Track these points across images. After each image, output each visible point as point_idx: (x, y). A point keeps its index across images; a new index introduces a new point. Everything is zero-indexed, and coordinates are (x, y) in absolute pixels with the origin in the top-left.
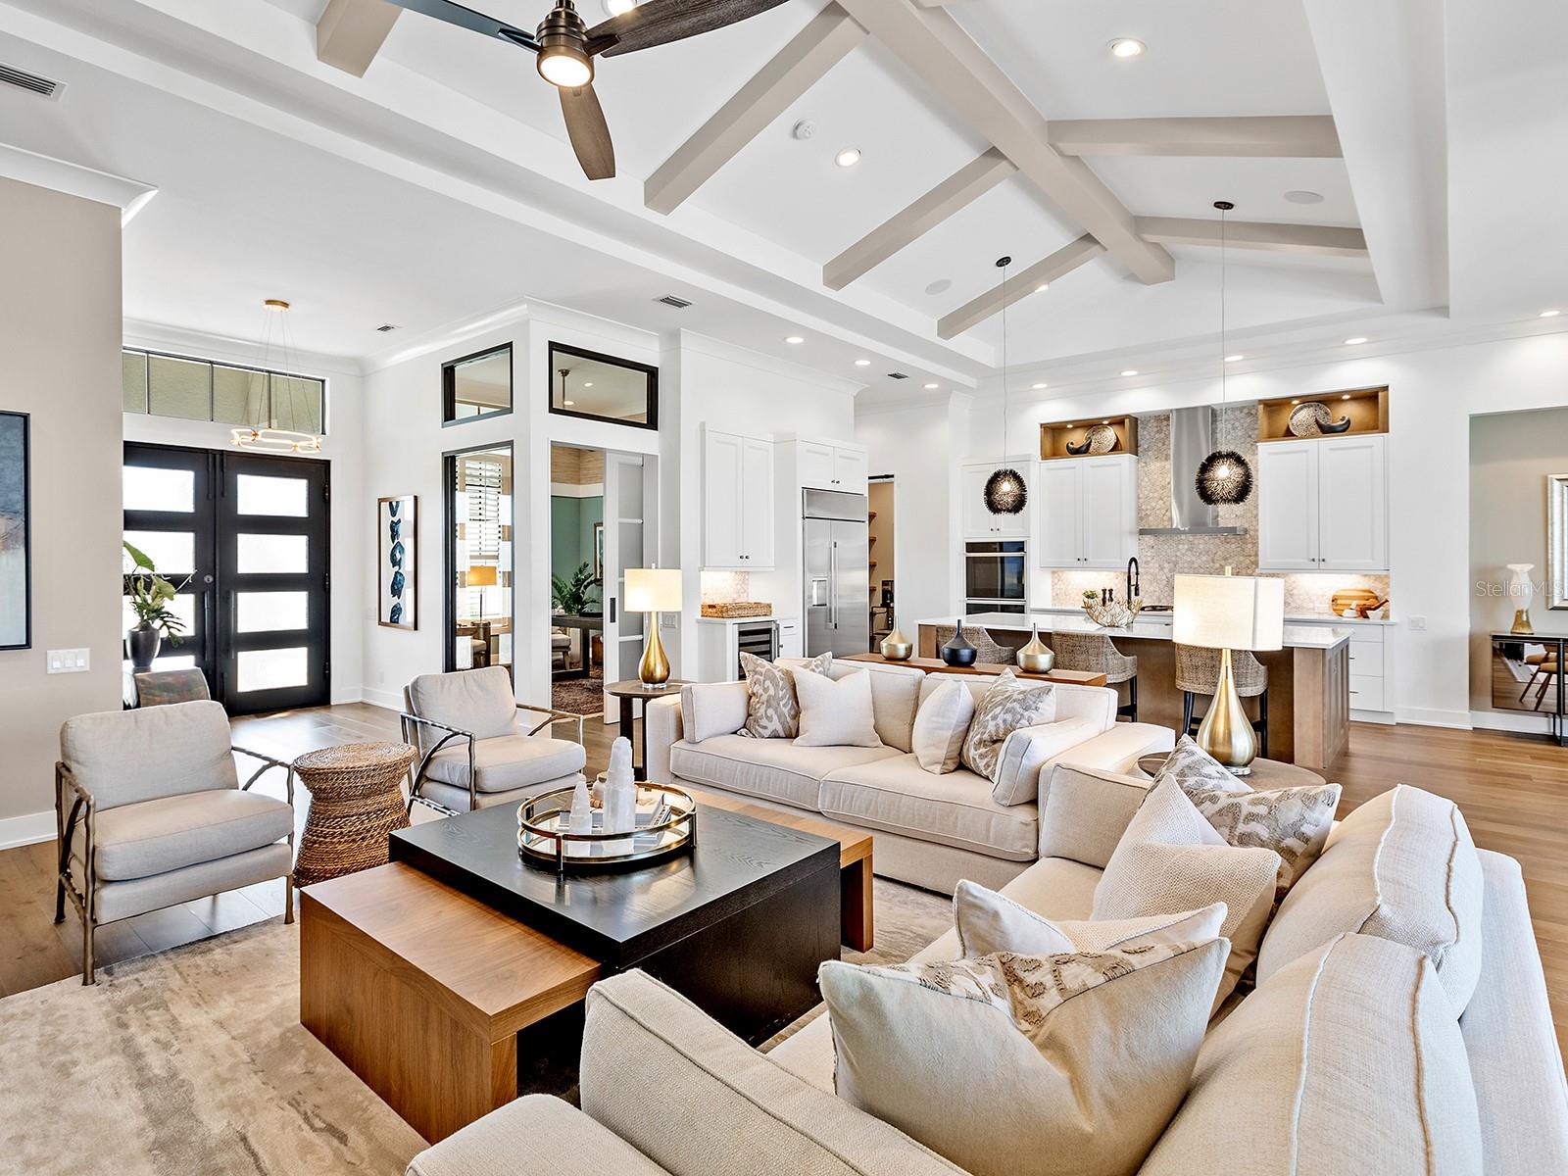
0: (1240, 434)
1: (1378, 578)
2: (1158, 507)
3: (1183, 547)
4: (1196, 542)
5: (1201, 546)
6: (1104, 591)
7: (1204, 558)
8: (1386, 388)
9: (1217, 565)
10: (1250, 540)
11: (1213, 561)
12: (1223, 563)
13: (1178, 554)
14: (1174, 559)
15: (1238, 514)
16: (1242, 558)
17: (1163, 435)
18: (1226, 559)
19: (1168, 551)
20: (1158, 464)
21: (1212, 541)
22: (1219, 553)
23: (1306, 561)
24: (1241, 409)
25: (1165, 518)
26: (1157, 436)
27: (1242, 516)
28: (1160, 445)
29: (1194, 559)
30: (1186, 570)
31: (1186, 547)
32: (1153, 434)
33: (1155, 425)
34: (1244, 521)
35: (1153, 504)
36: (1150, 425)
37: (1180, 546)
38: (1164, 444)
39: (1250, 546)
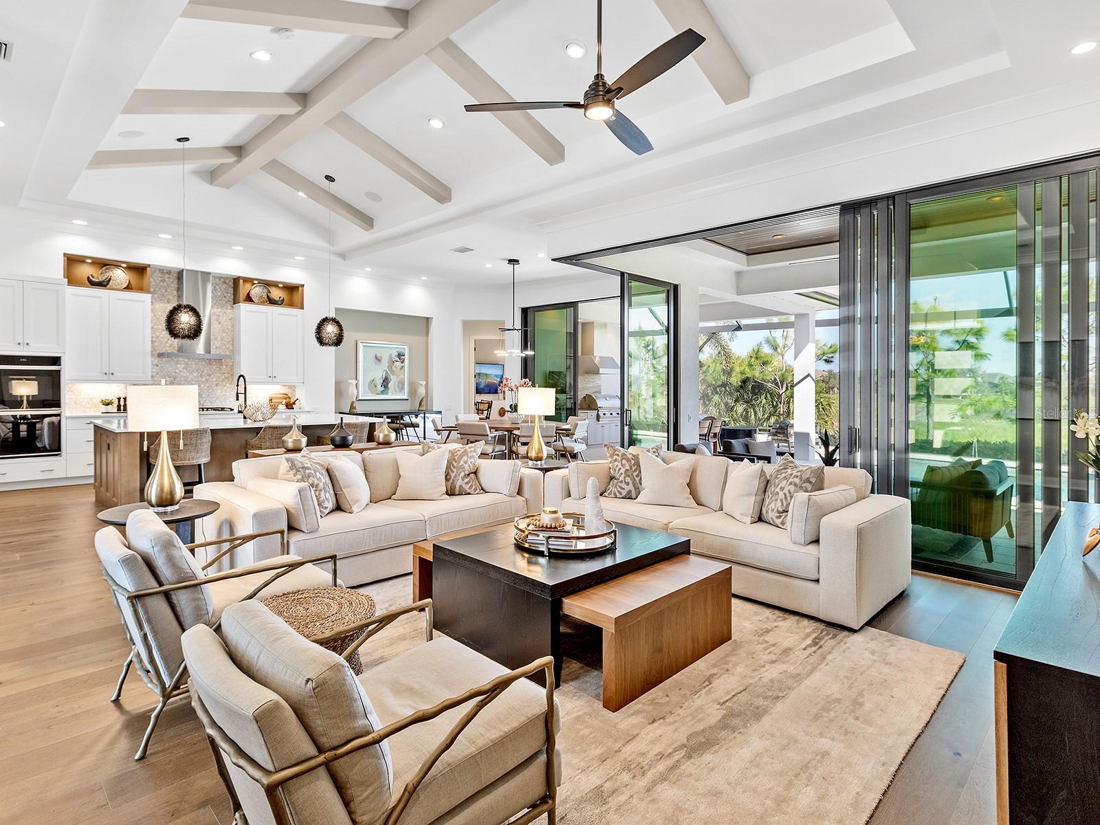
0: (219, 294)
1: (290, 387)
2: (162, 336)
3: (181, 366)
4: (190, 363)
5: (193, 366)
6: (119, 399)
7: (195, 375)
8: (303, 286)
9: (204, 379)
10: (224, 363)
11: (201, 376)
12: (207, 377)
13: (177, 371)
14: (173, 374)
15: (218, 346)
16: (220, 375)
17: (165, 284)
18: (209, 375)
19: (170, 368)
20: (161, 305)
21: (200, 363)
22: (205, 371)
23: (266, 377)
24: (220, 278)
25: (167, 344)
26: (161, 284)
27: (220, 348)
28: (163, 291)
29: (188, 374)
30: (182, 383)
31: (183, 366)
32: (158, 282)
33: (160, 275)
34: (221, 351)
35: (158, 334)
36: (155, 274)
37: (178, 366)
38: (166, 291)
39: (225, 367)
